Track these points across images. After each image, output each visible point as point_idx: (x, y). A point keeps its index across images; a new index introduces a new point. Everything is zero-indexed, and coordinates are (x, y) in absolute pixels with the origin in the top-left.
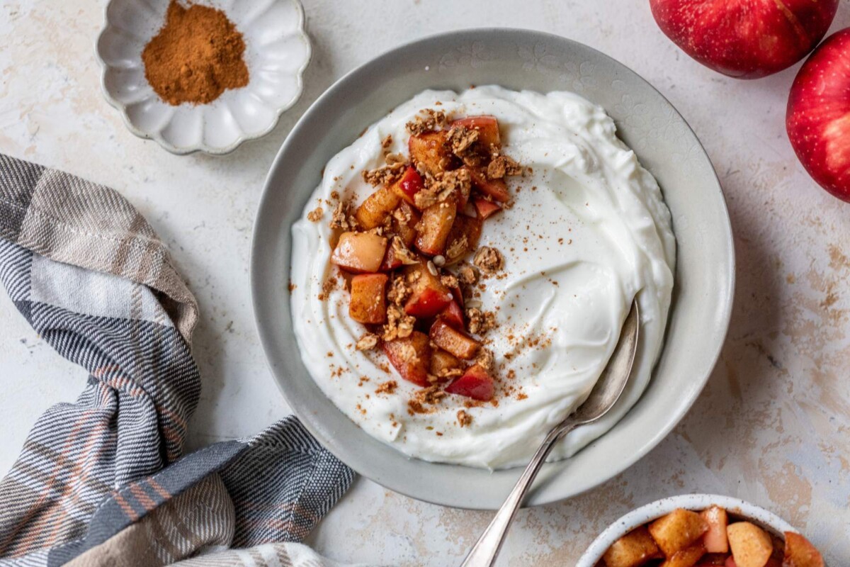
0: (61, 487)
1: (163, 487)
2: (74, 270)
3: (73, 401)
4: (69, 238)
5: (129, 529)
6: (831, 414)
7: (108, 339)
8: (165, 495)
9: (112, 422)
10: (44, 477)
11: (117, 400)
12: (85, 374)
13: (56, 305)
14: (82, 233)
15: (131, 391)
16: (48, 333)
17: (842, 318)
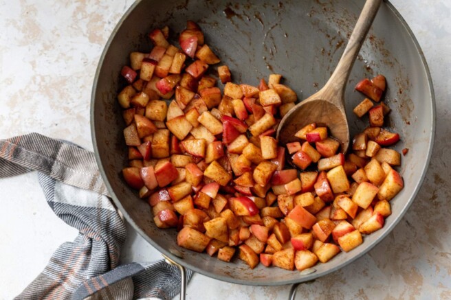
0: (64, 278)
1: (105, 281)
2: (73, 188)
3: (72, 241)
4: (72, 173)
5: (89, 298)
6: (433, 247)
7: (86, 216)
8: (106, 284)
9: (88, 252)
10: (57, 273)
11: (91, 243)
12: (78, 231)
13: (65, 202)
14: (77, 172)
15: (96, 238)
16: (61, 215)
17: (439, 206)
